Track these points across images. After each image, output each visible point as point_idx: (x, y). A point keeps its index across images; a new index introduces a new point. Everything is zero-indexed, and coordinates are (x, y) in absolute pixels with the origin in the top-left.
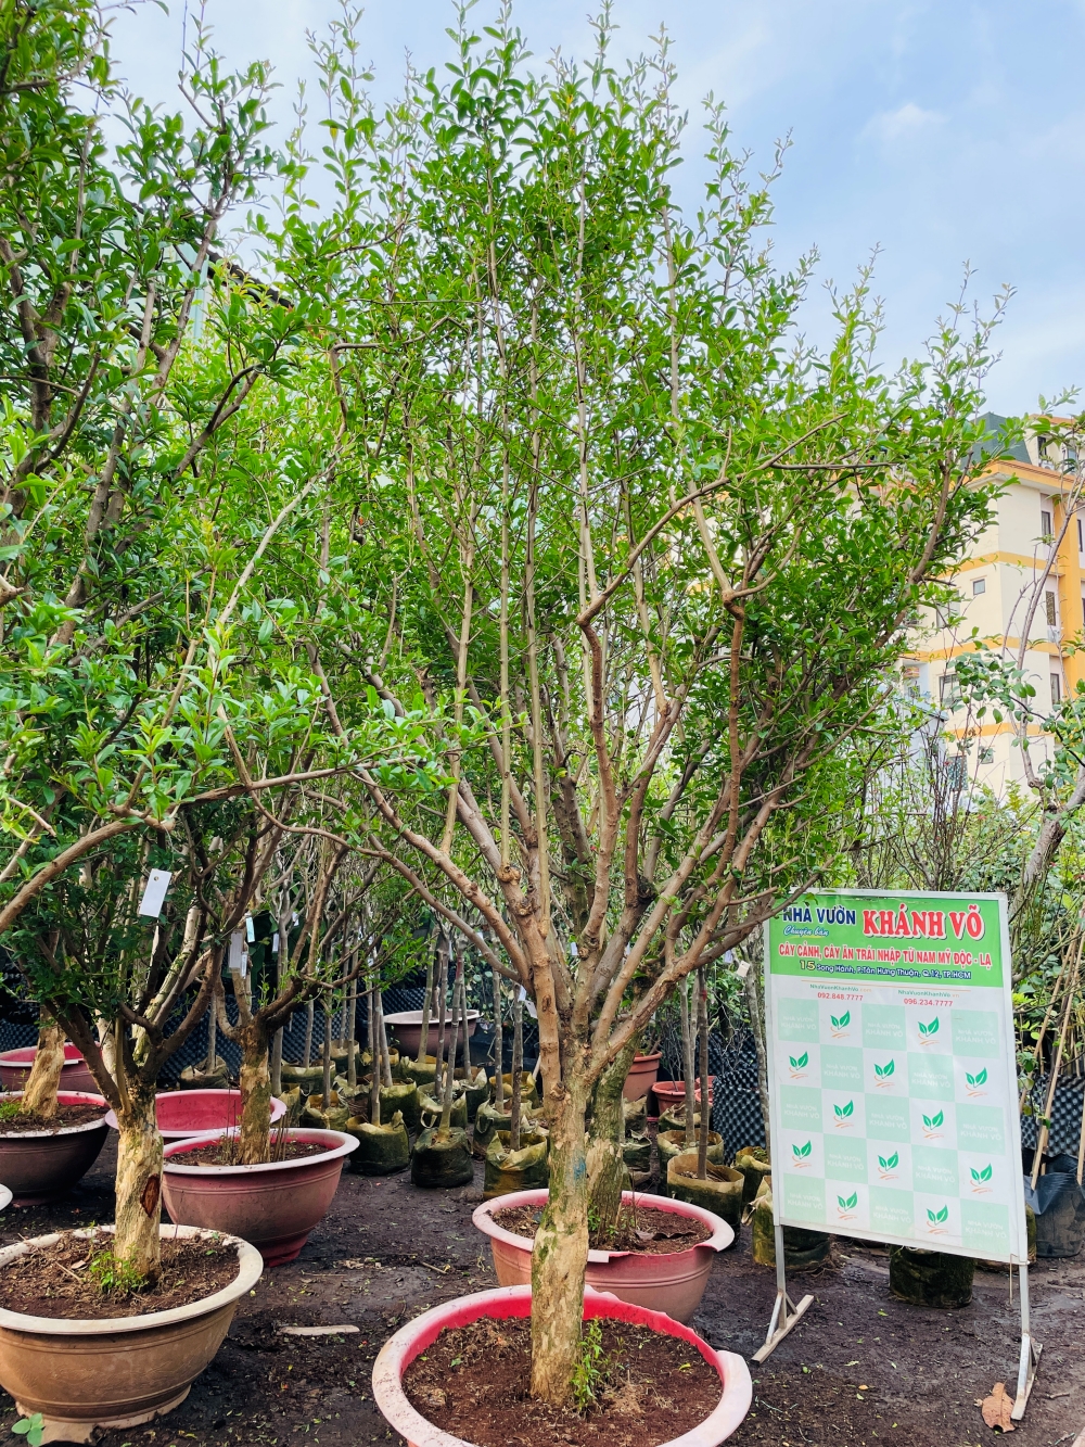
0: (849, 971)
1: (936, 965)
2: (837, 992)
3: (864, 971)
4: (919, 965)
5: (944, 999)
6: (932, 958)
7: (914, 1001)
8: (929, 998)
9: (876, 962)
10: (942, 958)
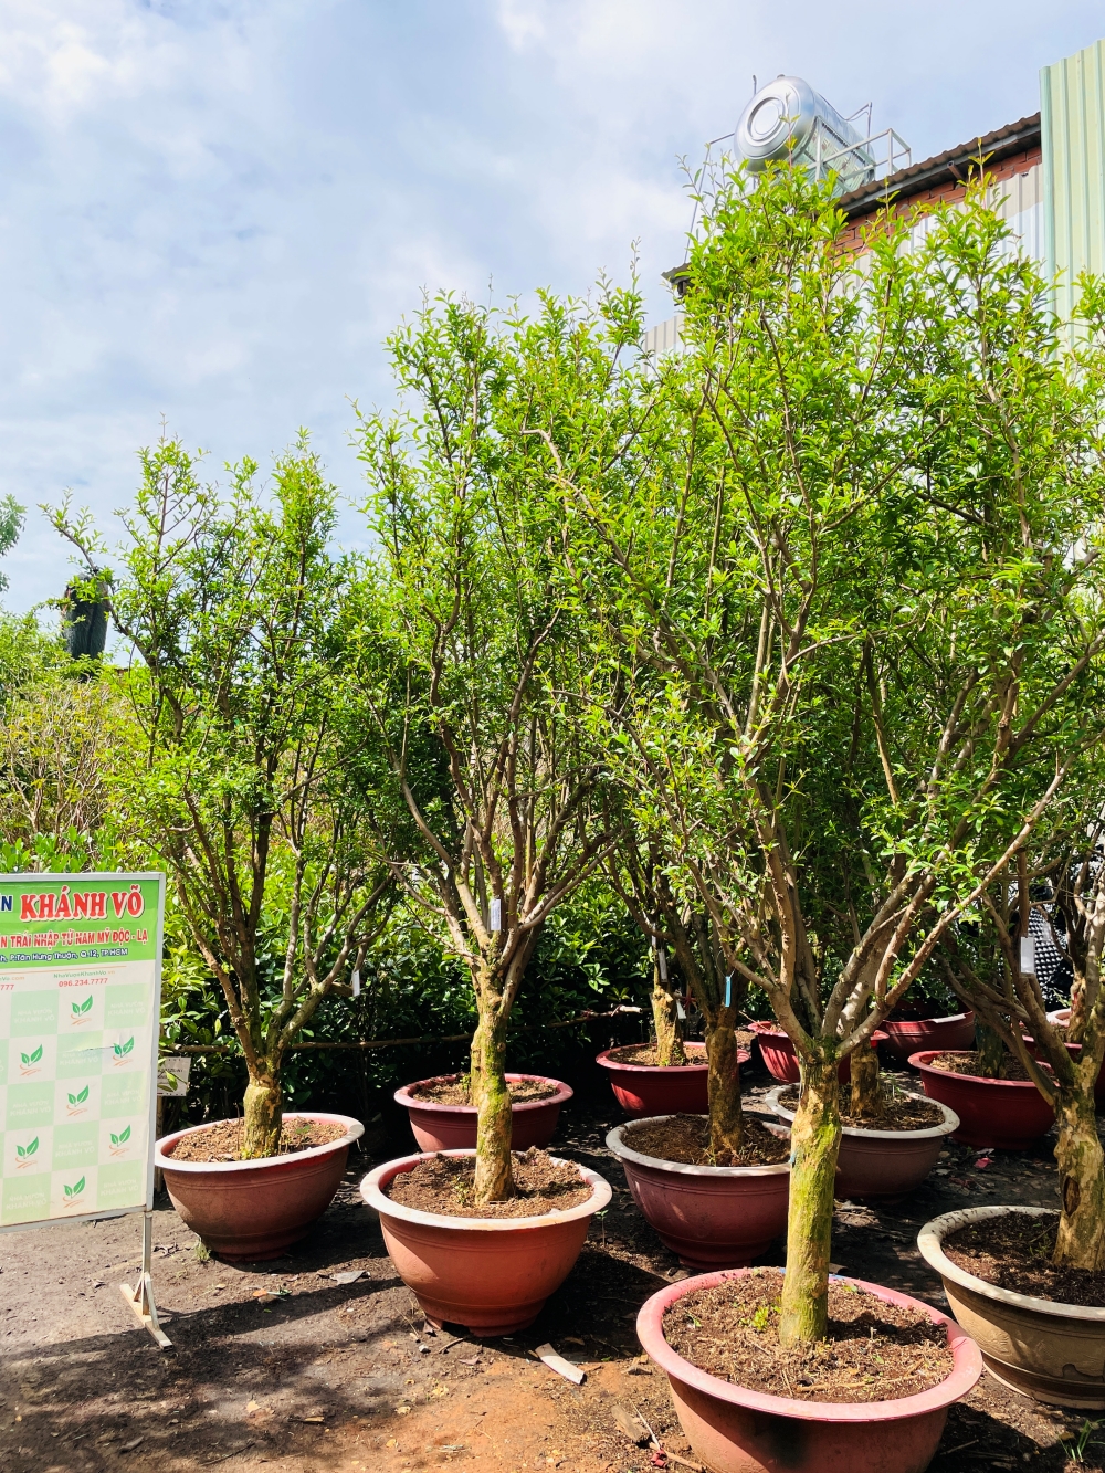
3: (18, 959)
5: (99, 976)
7: (69, 984)
8: (84, 978)
10: (101, 938)
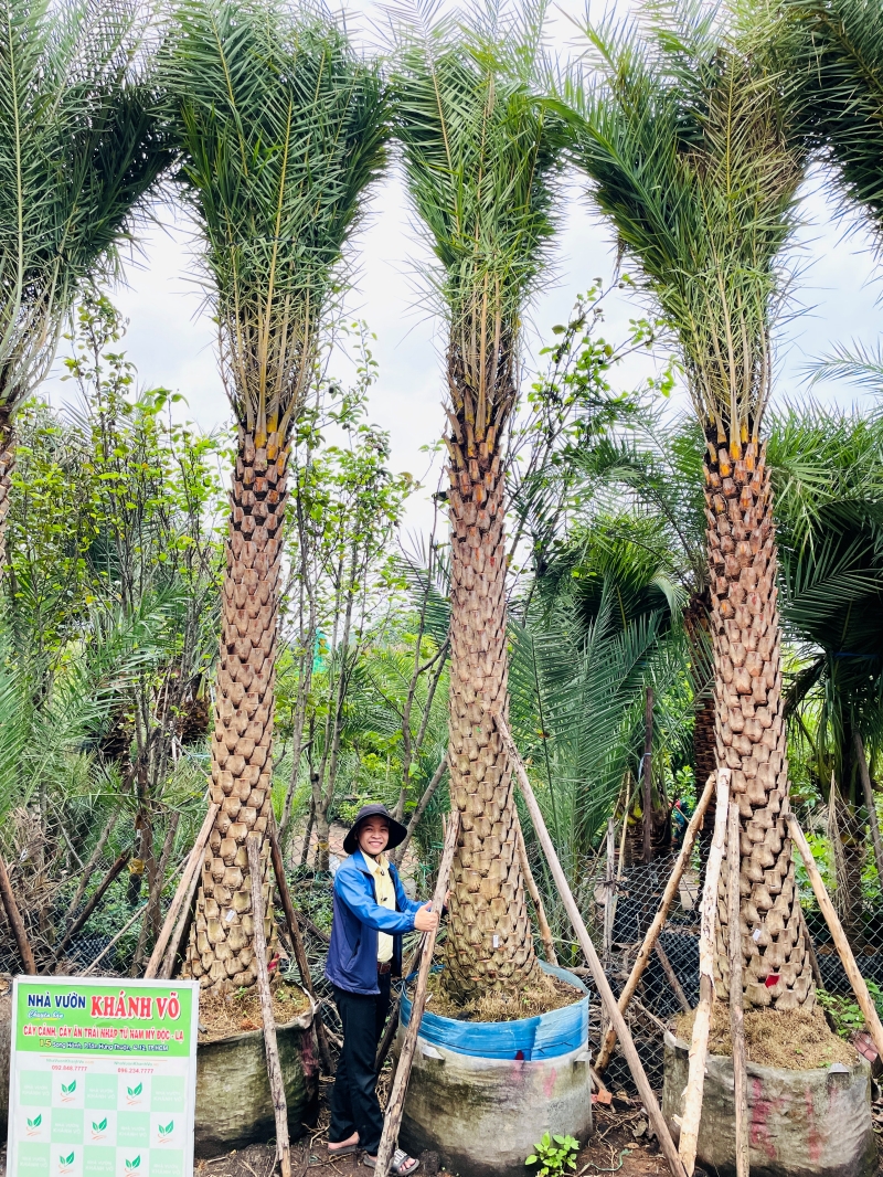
0: (78, 1047)
1: (143, 1040)
2: (67, 1065)
3: (90, 1046)
4: (131, 1041)
5: (147, 1067)
6: (141, 1034)
8: (136, 1067)
9: (99, 1040)
10: (148, 1034)
